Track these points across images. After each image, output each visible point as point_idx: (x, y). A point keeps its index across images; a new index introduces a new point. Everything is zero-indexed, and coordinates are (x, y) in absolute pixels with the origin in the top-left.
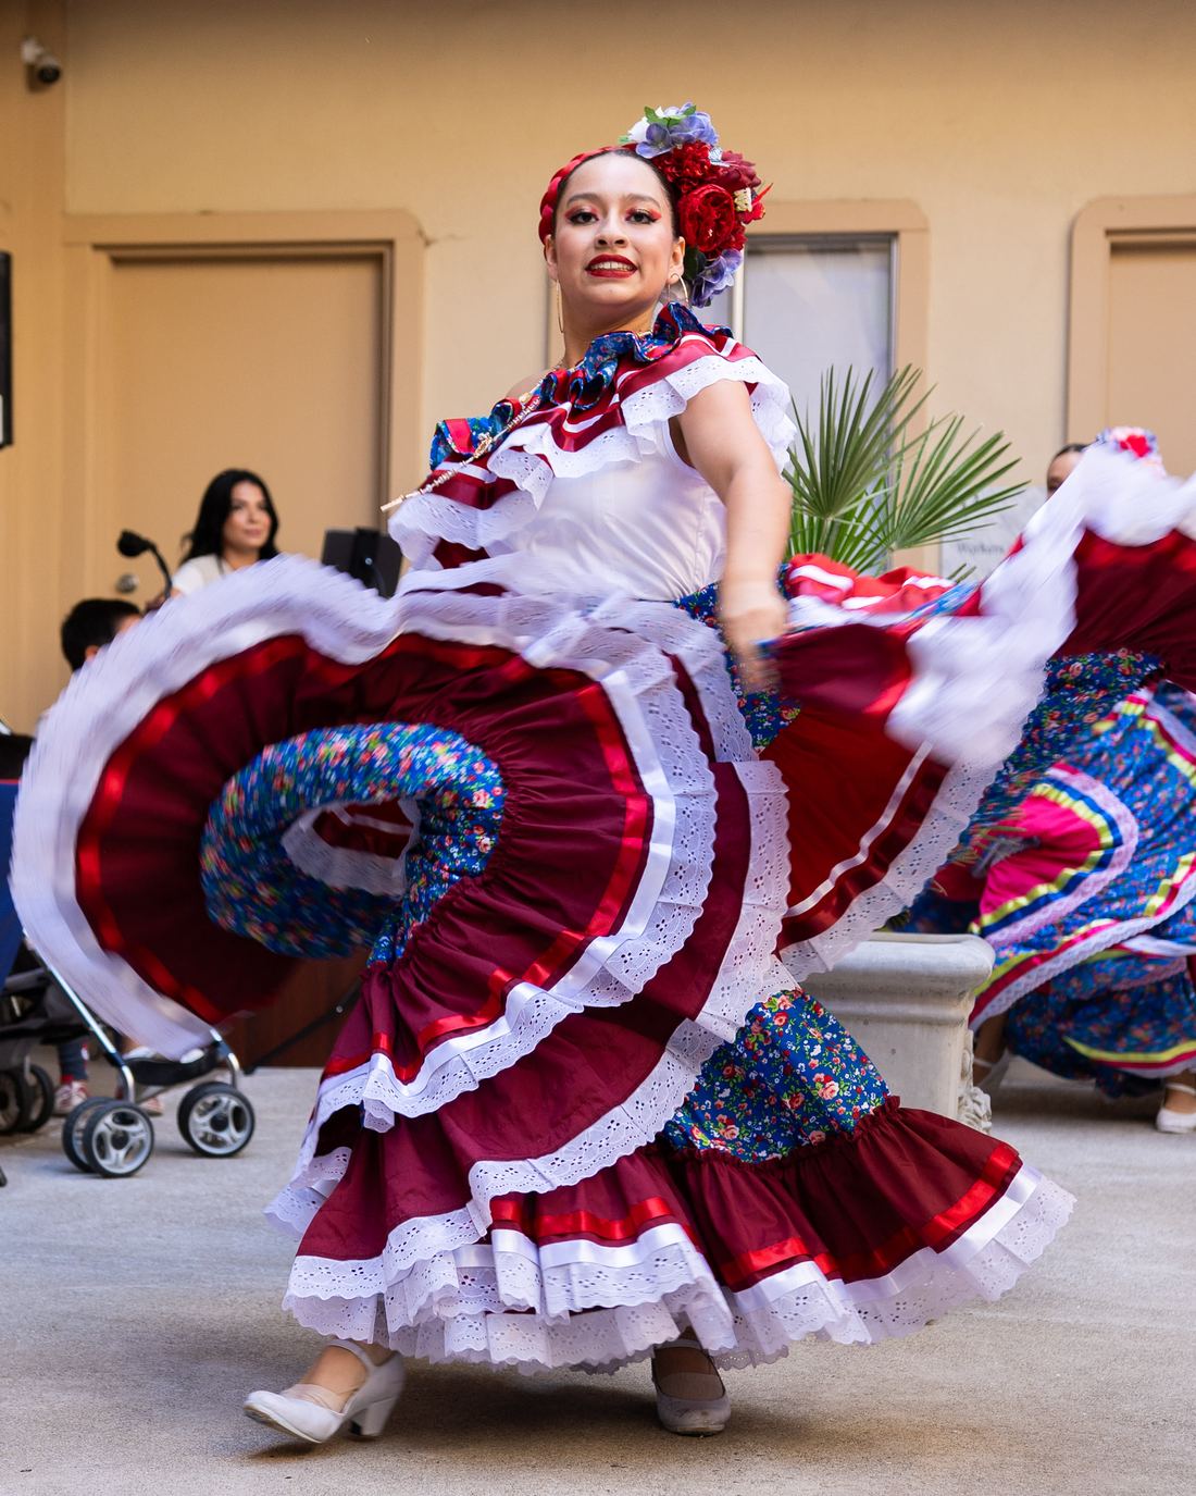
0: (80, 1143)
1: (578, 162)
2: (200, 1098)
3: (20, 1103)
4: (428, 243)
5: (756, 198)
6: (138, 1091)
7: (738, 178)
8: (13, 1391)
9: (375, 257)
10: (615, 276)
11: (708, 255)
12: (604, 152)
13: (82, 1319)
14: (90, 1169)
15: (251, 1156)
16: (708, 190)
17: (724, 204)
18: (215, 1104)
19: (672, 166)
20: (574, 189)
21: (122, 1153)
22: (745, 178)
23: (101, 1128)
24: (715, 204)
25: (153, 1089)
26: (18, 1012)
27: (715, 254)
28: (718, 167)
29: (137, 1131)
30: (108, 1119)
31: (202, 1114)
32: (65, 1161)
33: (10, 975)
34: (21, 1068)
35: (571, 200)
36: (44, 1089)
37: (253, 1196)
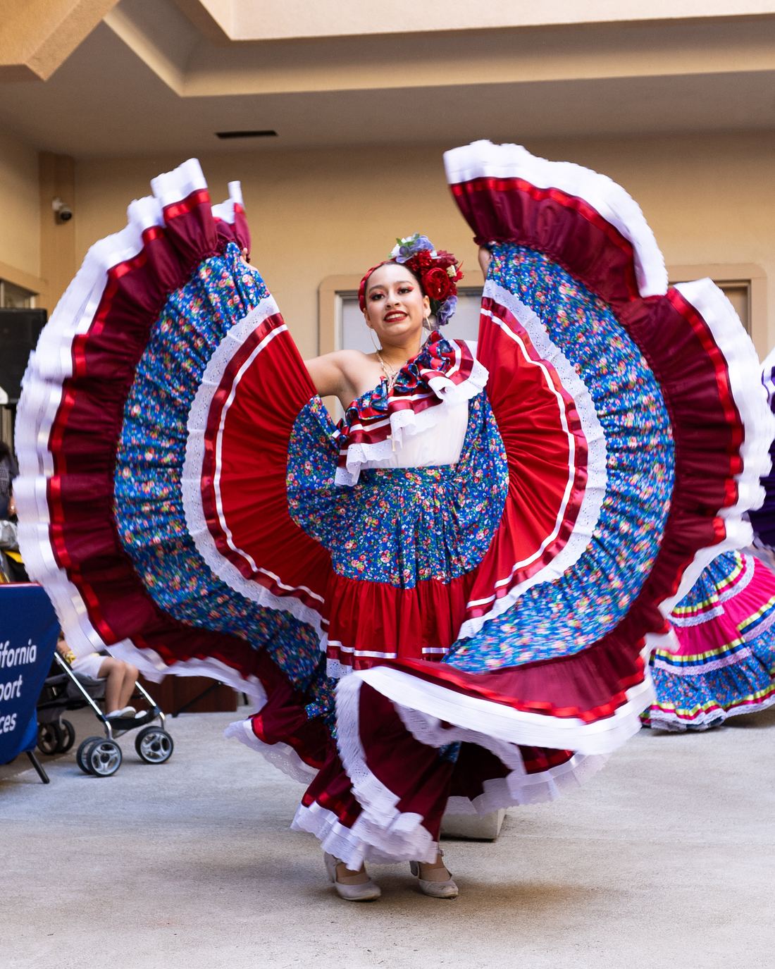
0: (85, 760)
1: (371, 272)
2: (145, 735)
3: (58, 739)
5: (457, 270)
6: (114, 733)
7: (446, 262)
8: (46, 893)
10: (397, 320)
11: (441, 301)
12: (382, 264)
13: (82, 854)
14: (90, 772)
15: (173, 762)
16: (434, 271)
17: (443, 276)
18: (154, 737)
19: (414, 264)
20: (371, 286)
21: (106, 764)
22: (450, 262)
23: (95, 753)
24: (439, 276)
25: (122, 731)
26: (55, 694)
27: (444, 300)
28: (436, 260)
29: (113, 753)
30: (99, 748)
31: (147, 743)
32: (78, 769)
33: (48, 677)
34: (57, 721)
35: (371, 290)
36: (69, 732)
37: (172, 785)
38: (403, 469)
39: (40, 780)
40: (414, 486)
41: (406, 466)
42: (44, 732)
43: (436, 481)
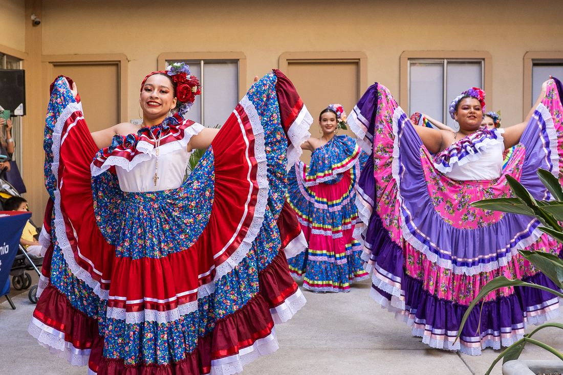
3: (23, 282)
4: (129, 61)
5: (198, 89)
7: (194, 83)
9: (116, 64)
10: (154, 106)
11: (182, 102)
16: (184, 85)
17: (189, 90)
22: (196, 84)
24: (186, 89)
27: (185, 102)
28: (189, 80)
34: (23, 274)
35: (146, 85)
36: (29, 279)
38: (134, 193)
39: (11, 307)
40: (139, 203)
41: (135, 191)
42: (17, 279)
43: (152, 200)
